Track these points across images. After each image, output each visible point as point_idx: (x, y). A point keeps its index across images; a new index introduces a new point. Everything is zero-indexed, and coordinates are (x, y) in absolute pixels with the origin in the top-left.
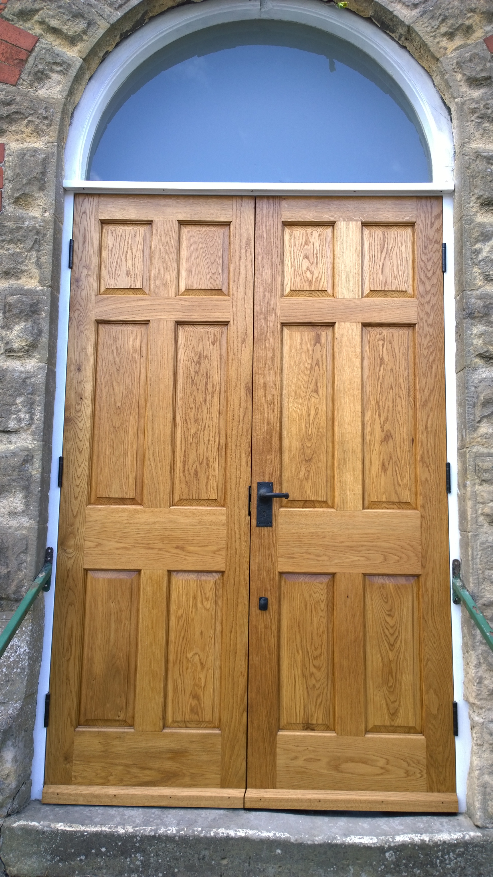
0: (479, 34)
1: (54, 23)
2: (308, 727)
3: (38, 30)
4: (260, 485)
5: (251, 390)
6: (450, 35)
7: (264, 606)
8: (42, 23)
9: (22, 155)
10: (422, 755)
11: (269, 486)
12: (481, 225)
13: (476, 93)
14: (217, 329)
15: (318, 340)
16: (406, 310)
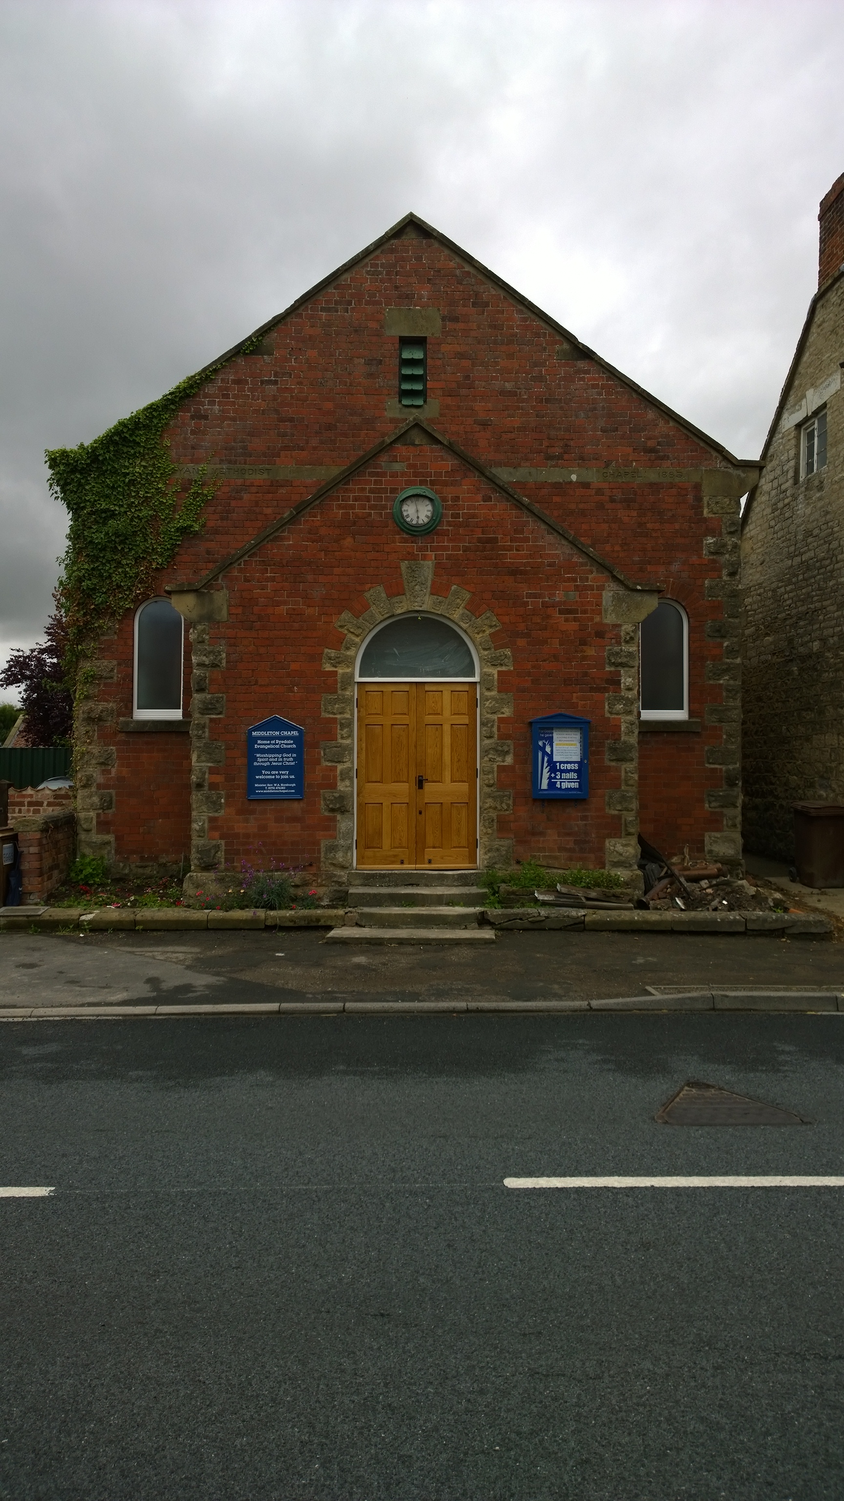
0: (488, 632)
1: (352, 630)
2: (434, 847)
3: (346, 632)
4: (419, 776)
5: (416, 747)
6: (478, 633)
7: (420, 813)
8: (348, 630)
9: (343, 674)
10: (467, 854)
11: (422, 776)
12: (487, 696)
13: (486, 653)
14: (405, 726)
15: (437, 729)
16: (465, 720)
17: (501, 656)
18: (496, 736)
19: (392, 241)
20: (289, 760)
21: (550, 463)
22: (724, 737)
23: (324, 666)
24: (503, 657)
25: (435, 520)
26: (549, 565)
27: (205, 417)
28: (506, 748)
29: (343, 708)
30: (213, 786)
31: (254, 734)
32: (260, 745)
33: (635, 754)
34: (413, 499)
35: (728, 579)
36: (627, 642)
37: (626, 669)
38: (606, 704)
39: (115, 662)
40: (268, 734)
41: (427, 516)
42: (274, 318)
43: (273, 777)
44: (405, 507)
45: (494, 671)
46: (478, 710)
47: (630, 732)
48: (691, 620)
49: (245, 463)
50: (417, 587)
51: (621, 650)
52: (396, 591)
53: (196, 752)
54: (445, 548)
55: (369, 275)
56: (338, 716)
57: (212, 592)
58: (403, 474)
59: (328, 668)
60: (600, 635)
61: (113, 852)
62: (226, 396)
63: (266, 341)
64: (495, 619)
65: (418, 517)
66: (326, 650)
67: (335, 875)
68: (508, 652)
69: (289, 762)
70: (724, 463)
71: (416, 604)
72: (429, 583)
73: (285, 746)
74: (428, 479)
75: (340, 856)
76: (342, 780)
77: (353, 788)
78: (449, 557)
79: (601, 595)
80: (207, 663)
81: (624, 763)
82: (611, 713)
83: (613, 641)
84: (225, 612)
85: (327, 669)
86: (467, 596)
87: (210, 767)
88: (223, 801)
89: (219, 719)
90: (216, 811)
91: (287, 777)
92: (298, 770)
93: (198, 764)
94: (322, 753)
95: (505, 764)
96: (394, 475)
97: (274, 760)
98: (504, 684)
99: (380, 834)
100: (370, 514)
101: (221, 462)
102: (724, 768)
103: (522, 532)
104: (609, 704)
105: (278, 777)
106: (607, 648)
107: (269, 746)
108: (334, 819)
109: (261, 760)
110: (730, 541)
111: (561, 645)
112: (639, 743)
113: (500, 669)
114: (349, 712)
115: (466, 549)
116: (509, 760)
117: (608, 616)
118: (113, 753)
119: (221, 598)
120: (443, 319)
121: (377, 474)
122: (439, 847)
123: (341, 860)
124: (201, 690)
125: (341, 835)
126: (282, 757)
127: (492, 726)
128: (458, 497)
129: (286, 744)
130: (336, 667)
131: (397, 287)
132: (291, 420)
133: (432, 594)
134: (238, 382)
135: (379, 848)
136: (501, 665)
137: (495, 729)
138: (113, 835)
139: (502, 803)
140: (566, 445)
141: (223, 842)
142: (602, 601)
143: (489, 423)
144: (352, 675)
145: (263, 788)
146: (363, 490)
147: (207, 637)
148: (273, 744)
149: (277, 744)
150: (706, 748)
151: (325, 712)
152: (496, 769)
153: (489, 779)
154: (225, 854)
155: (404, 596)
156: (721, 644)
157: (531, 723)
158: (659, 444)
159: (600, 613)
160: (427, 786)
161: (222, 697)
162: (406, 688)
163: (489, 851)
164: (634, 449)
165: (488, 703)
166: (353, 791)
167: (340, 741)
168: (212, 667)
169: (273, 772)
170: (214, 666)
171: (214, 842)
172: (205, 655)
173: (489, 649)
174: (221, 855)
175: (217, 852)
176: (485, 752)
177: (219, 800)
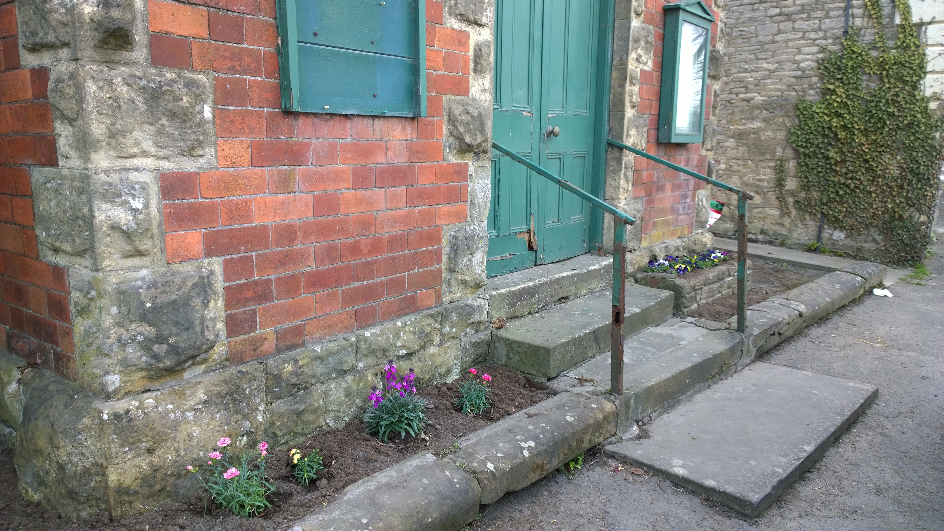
30: (166, 49)
88: (208, 113)
90: (187, 154)
108: (464, 175)
125: (476, 210)
141: (216, 265)
153: (633, 96)
171: (187, 269)
175: (197, 306)
176: (635, 40)
177: (198, 108)
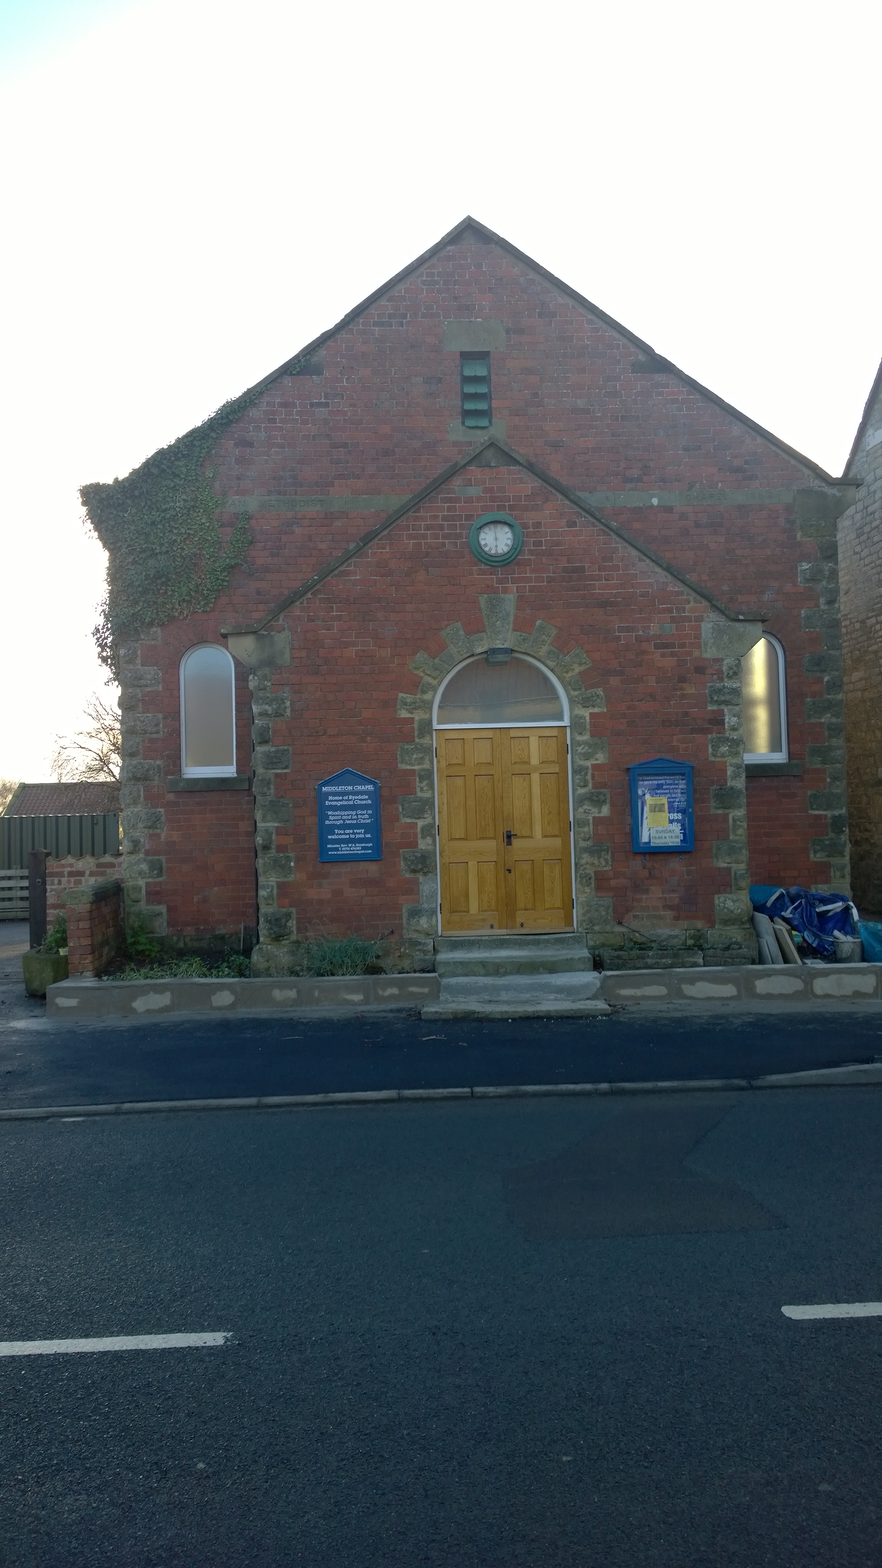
0: (577, 670)
1: (428, 672)
2: (526, 909)
3: (422, 674)
4: (507, 831)
5: (502, 798)
6: (567, 672)
7: (510, 871)
8: (423, 671)
9: (420, 721)
10: (563, 916)
11: (510, 831)
12: (578, 741)
13: (576, 693)
14: (489, 778)
15: (525, 780)
16: (556, 769)
17: (593, 697)
18: (590, 785)
19: (449, 248)
20: (365, 817)
21: (629, 486)
22: (828, 780)
23: (399, 712)
24: (595, 698)
25: (516, 549)
26: (642, 596)
27: (251, 445)
28: (602, 798)
29: (422, 758)
30: (281, 848)
31: (324, 789)
32: (331, 801)
33: (743, 800)
34: (492, 526)
35: (826, 607)
36: (729, 677)
37: (730, 707)
38: (710, 746)
39: (160, 716)
40: (341, 788)
41: (507, 545)
42: (323, 335)
43: (348, 837)
44: (482, 536)
45: (586, 713)
46: (569, 756)
47: (736, 776)
48: (787, 653)
49: (296, 494)
50: (498, 622)
51: (724, 687)
52: (475, 627)
53: (260, 811)
54: (528, 580)
55: (425, 285)
56: (416, 767)
57: (273, 633)
58: (479, 499)
59: (404, 714)
60: (700, 670)
61: (165, 924)
62: (273, 421)
63: (314, 359)
64: (585, 655)
65: (496, 546)
66: (402, 694)
67: (420, 943)
68: (600, 692)
69: (364, 819)
70: (817, 482)
71: (498, 642)
72: (511, 619)
73: (359, 802)
74: (507, 504)
75: (424, 922)
76: (423, 837)
77: (435, 845)
78: (532, 589)
79: (699, 627)
80: (270, 712)
81: (731, 810)
82: (715, 756)
83: (715, 677)
84: (287, 656)
85: (402, 716)
86: (554, 632)
87: (277, 828)
88: (292, 864)
89: (286, 774)
90: (286, 876)
91: (362, 836)
92: (376, 828)
93: (263, 825)
94: (400, 808)
95: (602, 815)
96: (469, 500)
97: (348, 818)
98: (597, 727)
99: (467, 896)
100: (444, 544)
101: (270, 493)
102: (829, 813)
103: (611, 559)
104: (712, 746)
105: (352, 836)
106: (709, 685)
107: (342, 803)
108: (416, 882)
109: (333, 818)
110: (827, 566)
111: (657, 683)
112: (747, 788)
113: (592, 710)
114: (428, 762)
115: (550, 580)
116: (605, 811)
117: (708, 650)
118: (162, 815)
119: (282, 640)
120: (508, 331)
121: (449, 500)
122: (532, 909)
123: (425, 926)
124: (265, 742)
125: (425, 898)
126: (357, 815)
127: (586, 774)
128: (540, 523)
129: (360, 800)
130: (412, 713)
131: (455, 298)
132: (345, 445)
133: (514, 630)
134: (285, 405)
135: (466, 912)
136: (593, 706)
137: (589, 777)
138: (165, 906)
139: (599, 857)
140: (646, 467)
141: (293, 910)
142: (701, 634)
143: (561, 444)
144: (430, 721)
145: (337, 850)
146: (436, 517)
147: (269, 684)
148: (346, 800)
149: (351, 800)
150: (809, 793)
151: (402, 763)
152: (591, 821)
153: (585, 833)
154: (297, 922)
155: (484, 634)
156: (820, 680)
157: (628, 769)
158: (746, 462)
159: (699, 647)
160: (515, 842)
161: (287, 750)
162: (489, 734)
163: (588, 911)
164: (719, 469)
165: (580, 749)
166: (435, 850)
167: (419, 794)
168: (275, 716)
169: (347, 831)
170: (278, 714)
171: (284, 910)
172: (267, 704)
173: (580, 689)
174: (292, 924)
175: (287, 921)
176: (579, 802)
177: (288, 864)
